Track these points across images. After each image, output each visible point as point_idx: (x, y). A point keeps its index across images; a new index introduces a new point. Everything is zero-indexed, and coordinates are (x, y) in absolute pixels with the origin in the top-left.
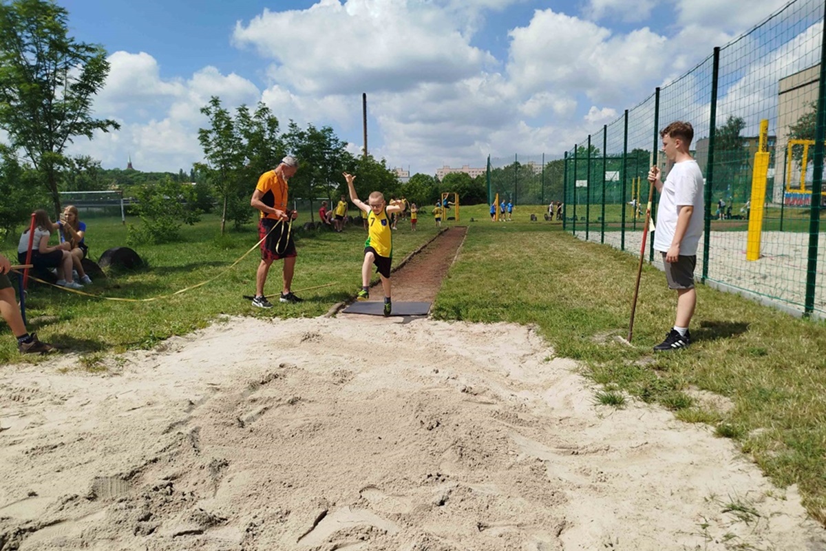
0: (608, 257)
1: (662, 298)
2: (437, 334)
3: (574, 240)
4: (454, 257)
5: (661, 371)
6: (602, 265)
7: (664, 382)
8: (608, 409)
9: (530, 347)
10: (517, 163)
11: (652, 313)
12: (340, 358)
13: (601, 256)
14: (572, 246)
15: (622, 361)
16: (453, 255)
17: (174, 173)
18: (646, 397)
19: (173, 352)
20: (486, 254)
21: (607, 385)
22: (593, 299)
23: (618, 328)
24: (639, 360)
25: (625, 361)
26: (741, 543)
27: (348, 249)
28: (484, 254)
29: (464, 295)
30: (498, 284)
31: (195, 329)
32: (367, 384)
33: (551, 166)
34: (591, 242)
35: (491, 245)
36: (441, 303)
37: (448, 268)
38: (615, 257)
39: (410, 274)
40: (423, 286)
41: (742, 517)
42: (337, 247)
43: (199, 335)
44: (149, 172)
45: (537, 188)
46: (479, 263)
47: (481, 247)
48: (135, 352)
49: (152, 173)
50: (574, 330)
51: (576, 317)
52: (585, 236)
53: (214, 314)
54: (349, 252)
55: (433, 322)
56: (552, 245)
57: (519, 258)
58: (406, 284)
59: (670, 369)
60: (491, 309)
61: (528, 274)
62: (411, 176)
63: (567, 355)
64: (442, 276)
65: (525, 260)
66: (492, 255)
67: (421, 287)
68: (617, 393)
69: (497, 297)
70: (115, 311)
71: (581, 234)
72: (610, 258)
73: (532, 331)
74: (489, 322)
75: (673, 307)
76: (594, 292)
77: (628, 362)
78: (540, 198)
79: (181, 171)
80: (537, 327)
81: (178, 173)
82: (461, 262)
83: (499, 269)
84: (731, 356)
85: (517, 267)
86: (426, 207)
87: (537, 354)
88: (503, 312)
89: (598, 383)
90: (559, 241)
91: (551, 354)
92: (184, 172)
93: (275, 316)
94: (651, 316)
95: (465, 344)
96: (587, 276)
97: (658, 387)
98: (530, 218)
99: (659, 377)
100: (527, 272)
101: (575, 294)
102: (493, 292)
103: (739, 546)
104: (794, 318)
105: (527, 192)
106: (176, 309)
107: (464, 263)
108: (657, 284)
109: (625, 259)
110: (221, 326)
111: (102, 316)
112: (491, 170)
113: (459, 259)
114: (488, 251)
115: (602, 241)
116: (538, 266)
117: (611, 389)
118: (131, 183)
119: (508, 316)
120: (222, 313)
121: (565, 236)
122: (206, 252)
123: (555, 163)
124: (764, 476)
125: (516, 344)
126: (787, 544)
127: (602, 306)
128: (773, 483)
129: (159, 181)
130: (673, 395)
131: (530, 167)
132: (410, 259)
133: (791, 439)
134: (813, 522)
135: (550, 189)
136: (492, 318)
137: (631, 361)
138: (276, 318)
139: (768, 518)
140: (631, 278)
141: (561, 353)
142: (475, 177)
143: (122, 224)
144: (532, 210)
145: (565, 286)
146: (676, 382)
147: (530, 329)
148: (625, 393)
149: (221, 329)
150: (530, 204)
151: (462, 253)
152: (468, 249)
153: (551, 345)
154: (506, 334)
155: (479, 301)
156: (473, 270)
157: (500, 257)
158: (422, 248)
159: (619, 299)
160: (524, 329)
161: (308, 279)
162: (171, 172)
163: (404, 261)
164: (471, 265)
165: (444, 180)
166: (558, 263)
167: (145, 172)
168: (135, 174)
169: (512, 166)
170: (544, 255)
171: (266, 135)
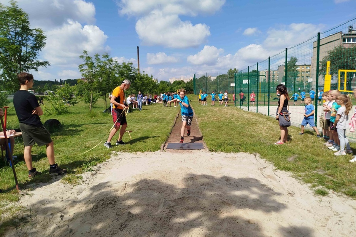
17: (52, 81)
44: (41, 80)
49: (42, 81)
71: (245, 108)
79: (56, 80)
81: (54, 81)
92: (57, 80)
129: (46, 84)
167: (39, 80)
171: (108, 67)
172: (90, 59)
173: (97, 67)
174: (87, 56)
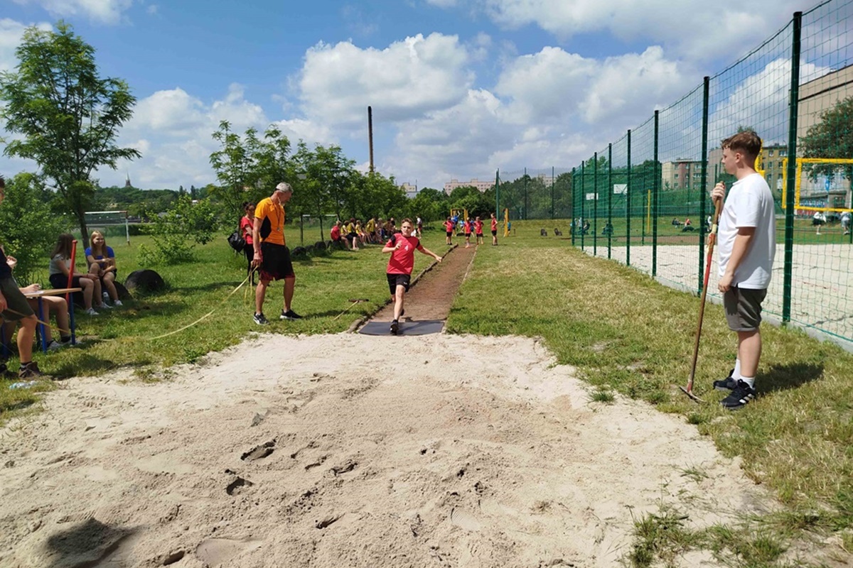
0: (613, 273)
1: (659, 311)
2: (451, 347)
3: (582, 256)
4: (464, 274)
5: (647, 374)
6: (607, 281)
7: (649, 383)
8: (600, 405)
9: (535, 356)
10: (526, 176)
11: (648, 324)
12: (366, 368)
13: (607, 271)
14: (579, 262)
15: (616, 367)
16: (463, 272)
17: (174, 190)
18: (633, 394)
19: (213, 365)
20: (496, 271)
21: (601, 386)
22: (595, 313)
23: (616, 338)
24: (629, 365)
25: (619, 366)
26: (691, 495)
27: (360, 268)
28: (494, 271)
29: (475, 310)
30: (507, 300)
31: (228, 345)
32: (392, 389)
33: (562, 178)
34: (599, 258)
35: (500, 262)
36: (454, 318)
37: (459, 285)
38: (620, 272)
39: (422, 291)
40: (436, 303)
41: (695, 479)
42: (349, 265)
43: (233, 351)
44: (148, 189)
45: (547, 202)
46: (489, 280)
47: (491, 264)
48: (180, 366)
49: (151, 191)
50: (575, 341)
51: (578, 329)
52: (593, 252)
53: (244, 331)
54: (361, 270)
55: (447, 336)
56: (561, 261)
57: (528, 274)
58: (419, 301)
59: (655, 372)
60: (500, 323)
61: (535, 290)
62: (419, 190)
63: (568, 362)
64: (453, 293)
65: (534, 277)
66: (501, 272)
67: (434, 304)
68: (608, 393)
69: (506, 312)
70: (152, 330)
71: (589, 249)
72: (616, 274)
73: (537, 343)
74: (498, 335)
75: (666, 319)
76: (596, 307)
77: (621, 367)
78: (550, 212)
79: (181, 188)
80: (543, 339)
81: (178, 190)
82: (471, 279)
83: (509, 286)
84: (709, 360)
85: (526, 283)
86: (435, 222)
87: (541, 363)
88: (511, 326)
89: (592, 385)
90: (568, 257)
91: (553, 361)
92: (184, 189)
93: (300, 332)
94: (646, 327)
95: (476, 355)
96: (592, 291)
97: (643, 387)
98: (540, 233)
99: (645, 379)
100: (535, 288)
101: (579, 308)
102: (502, 307)
103: (689, 498)
104: (774, 327)
105: (537, 206)
106: (208, 328)
107: (474, 280)
108: (656, 298)
109: (629, 274)
110: (252, 342)
111: (142, 335)
112: (500, 184)
113: (470, 276)
114: (498, 268)
115: (609, 257)
116: (546, 283)
117: (603, 389)
118: (130, 202)
119: (516, 329)
120: (251, 330)
121: (574, 252)
122: (221, 273)
123: (565, 176)
124: (718, 451)
125: (523, 354)
126: (726, 495)
127: (602, 319)
128: (724, 455)
129: (158, 199)
130: (657, 393)
131: (541, 179)
132: (421, 276)
133: (746, 423)
134: (748, 480)
135: (561, 202)
136: (501, 332)
137: (623, 367)
138: (302, 335)
139: (714, 479)
140: (632, 293)
141: (562, 361)
142: (484, 191)
143: (127, 244)
144: (543, 224)
145: (570, 301)
146: (659, 382)
147: (536, 341)
148: (615, 392)
149: (252, 345)
150: (541, 218)
151: (473, 270)
152: (478, 266)
153: (554, 355)
154: (514, 345)
155: (489, 316)
156: (484, 286)
157: (509, 274)
158: (433, 266)
159: (619, 313)
160: (531, 341)
161: (327, 298)
162: (170, 189)
163: (416, 279)
164: (481, 282)
165: (452, 194)
166: (565, 279)
167: (144, 189)
168: (134, 192)
169: (522, 179)
170: (552, 272)
171: (278, 156)
172: (236, 139)
173: (250, 158)
174: (229, 133)
